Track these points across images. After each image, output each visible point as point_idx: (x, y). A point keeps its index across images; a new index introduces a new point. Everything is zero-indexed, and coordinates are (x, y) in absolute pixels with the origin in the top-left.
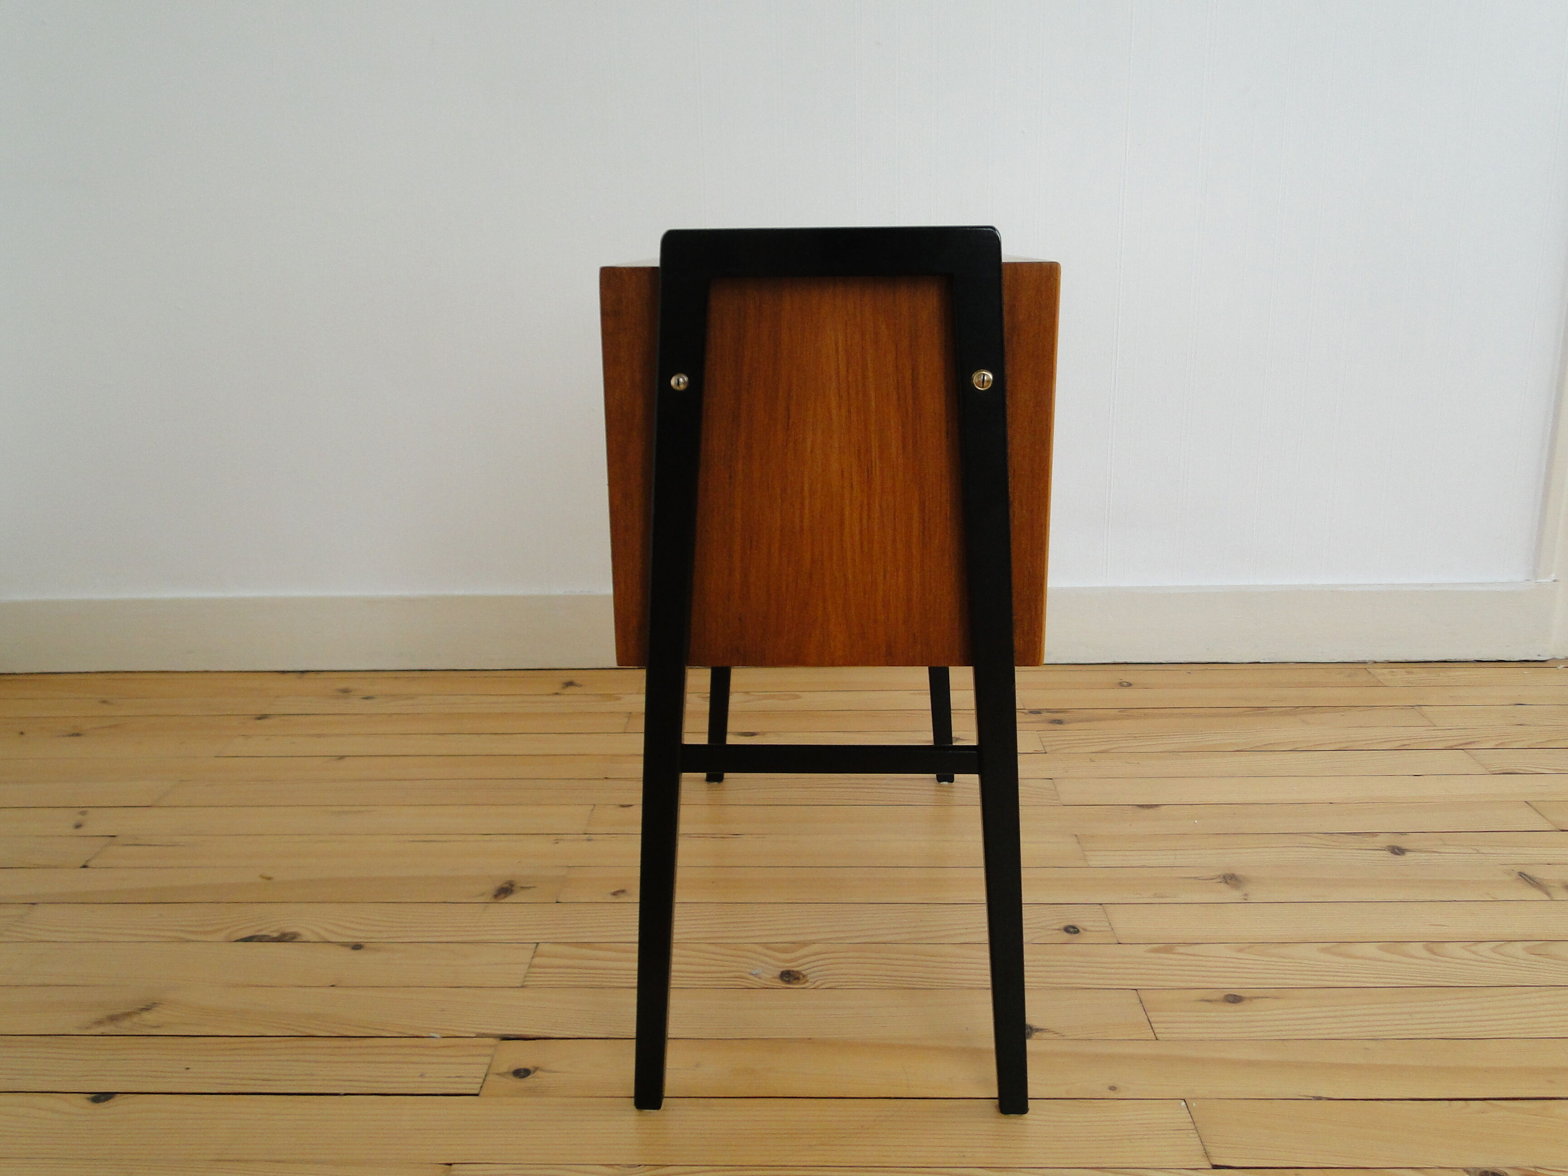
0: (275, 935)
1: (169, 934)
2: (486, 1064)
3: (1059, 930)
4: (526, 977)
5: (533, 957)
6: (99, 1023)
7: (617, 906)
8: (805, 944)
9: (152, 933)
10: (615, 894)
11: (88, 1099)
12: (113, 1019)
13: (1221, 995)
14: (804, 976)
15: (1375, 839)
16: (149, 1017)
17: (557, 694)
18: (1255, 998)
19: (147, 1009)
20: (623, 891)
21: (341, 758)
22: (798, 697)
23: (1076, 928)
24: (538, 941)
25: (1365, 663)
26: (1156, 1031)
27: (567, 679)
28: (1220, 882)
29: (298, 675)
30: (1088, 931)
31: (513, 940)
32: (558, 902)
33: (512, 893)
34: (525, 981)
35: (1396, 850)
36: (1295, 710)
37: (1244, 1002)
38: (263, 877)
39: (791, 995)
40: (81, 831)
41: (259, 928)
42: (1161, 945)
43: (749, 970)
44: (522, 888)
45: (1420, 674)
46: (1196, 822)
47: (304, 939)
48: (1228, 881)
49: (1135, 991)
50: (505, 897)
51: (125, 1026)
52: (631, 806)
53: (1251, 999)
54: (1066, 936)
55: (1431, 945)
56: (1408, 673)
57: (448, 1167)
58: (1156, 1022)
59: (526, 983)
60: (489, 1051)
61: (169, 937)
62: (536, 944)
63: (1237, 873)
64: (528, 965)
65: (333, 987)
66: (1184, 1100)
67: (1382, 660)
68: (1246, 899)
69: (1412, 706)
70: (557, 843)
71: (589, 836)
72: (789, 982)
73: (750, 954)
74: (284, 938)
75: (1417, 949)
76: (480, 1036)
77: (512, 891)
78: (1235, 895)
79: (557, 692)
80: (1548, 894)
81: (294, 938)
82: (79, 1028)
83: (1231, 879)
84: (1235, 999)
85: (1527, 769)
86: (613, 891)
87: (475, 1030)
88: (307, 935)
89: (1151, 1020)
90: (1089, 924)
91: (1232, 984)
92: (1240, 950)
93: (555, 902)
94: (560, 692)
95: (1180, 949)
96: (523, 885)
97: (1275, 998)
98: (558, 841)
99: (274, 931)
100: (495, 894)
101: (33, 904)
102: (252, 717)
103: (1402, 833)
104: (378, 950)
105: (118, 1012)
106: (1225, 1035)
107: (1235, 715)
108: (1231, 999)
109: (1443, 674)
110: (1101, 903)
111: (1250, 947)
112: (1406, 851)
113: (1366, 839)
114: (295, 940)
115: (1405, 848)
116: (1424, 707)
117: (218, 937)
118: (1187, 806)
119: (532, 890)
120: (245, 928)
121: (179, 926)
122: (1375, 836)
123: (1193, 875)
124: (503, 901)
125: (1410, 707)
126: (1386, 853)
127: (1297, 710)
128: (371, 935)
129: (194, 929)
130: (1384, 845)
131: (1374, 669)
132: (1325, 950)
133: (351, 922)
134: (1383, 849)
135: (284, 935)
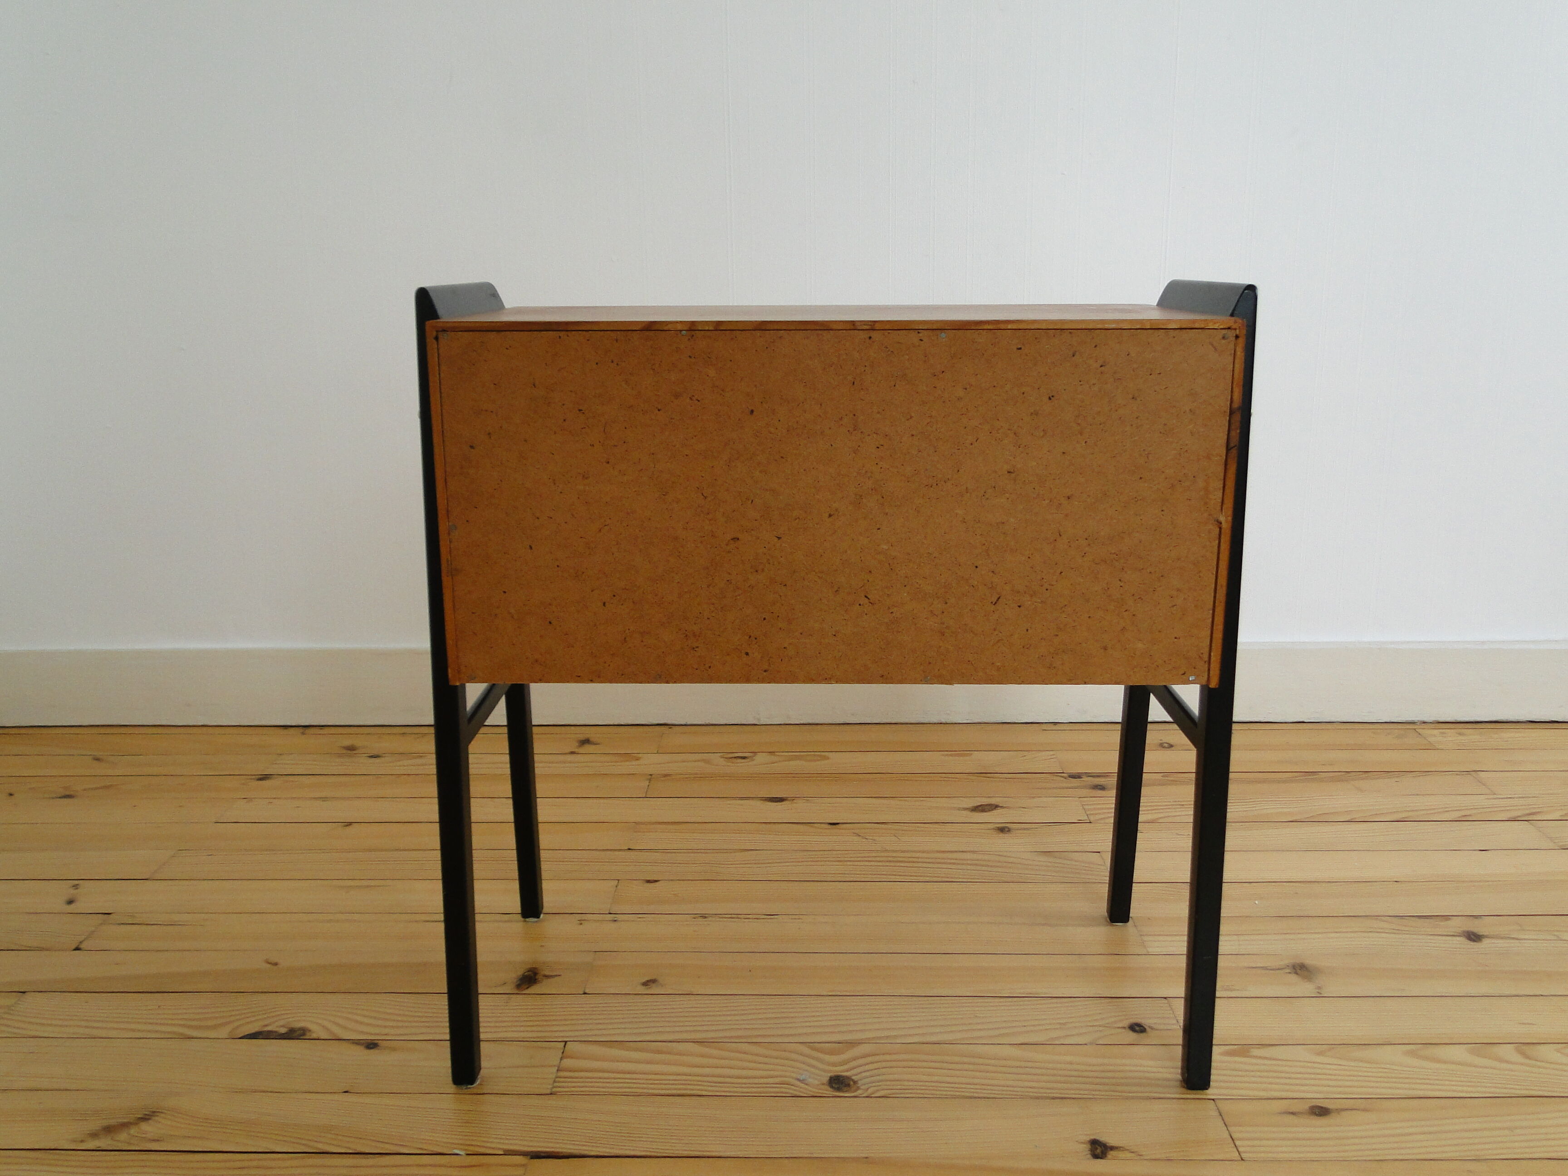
0: (283, 1030)
1: (169, 1029)
3: (1124, 1028)
4: (555, 1082)
5: (561, 1059)
6: (94, 1135)
7: (650, 998)
8: (852, 1044)
9: (150, 1027)
10: (645, 984)
12: (109, 1130)
13: (1306, 1106)
14: (855, 1082)
15: (1449, 922)
16: (148, 1129)
17: (572, 753)
18: (1344, 1110)
19: (145, 1118)
20: (654, 981)
21: (350, 824)
22: (828, 758)
23: (1142, 1026)
24: (566, 1040)
25: (1413, 723)
26: (1240, 1149)
27: (582, 737)
28: (1290, 973)
29: (301, 730)
30: (1152, 1030)
31: (539, 1037)
32: (585, 993)
33: (536, 983)
34: (554, 1087)
35: (1472, 937)
36: (1345, 776)
37: (1332, 1115)
38: (267, 962)
39: (843, 1104)
40: (73, 908)
41: (266, 1022)
42: (1236, 1047)
43: (794, 1075)
44: (547, 977)
45: (1472, 736)
46: (1256, 902)
47: (314, 1036)
48: (1299, 971)
49: (1212, 1101)
50: (528, 988)
51: (122, 1139)
52: (656, 881)
53: (1339, 1111)
54: (1132, 1036)
55: (1524, 1047)
56: (1460, 734)
58: (1240, 1139)
59: (554, 1090)
61: (169, 1033)
62: (564, 1043)
63: (1308, 962)
64: (557, 1068)
65: (346, 1094)
67: (1431, 720)
68: (1321, 994)
69: (1467, 771)
70: (581, 924)
71: (613, 916)
72: (839, 1089)
73: (794, 1056)
74: (294, 1034)
75: (1507, 1052)
76: (508, 1153)
77: (536, 980)
78: (1305, 988)
79: (573, 750)
81: (304, 1034)
82: (73, 1141)
83: (1301, 969)
84: (1321, 1112)
86: (643, 980)
87: (502, 1146)
88: (317, 1031)
89: (1234, 1136)
90: (1156, 1021)
91: (1316, 1093)
92: (1320, 1053)
93: (582, 993)
94: (576, 750)
95: (1256, 1052)
96: (547, 973)
97: (1365, 1110)
98: (582, 922)
99: (282, 1026)
100: (518, 982)
101: (24, 992)
102: (254, 777)
103: (1476, 917)
104: (394, 1049)
105: (113, 1122)
106: (1317, 1155)
107: (1285, 781)
108: (1317, 1111)
109: (1496, 736)
110: (1165, 996)
111: (1330, 1049)
112: (1483, 938)
113: (1438, 923)
114: (305, 1037)
115: (1481, 933)
116: (1479, 772)
117: (221, 1032)
118: (1245, 884)
119: (558, 979)
120: (250, 1022)
121: (183, 1019)
122: (1447, 920)
123: (1261, 965)
124: (527, 992)
125: (1466, 773)
126: (1461, 939)
127: (1349, 775)
128: (386, 1031)
129: (195, 1023)
130: (1459, 930)
131: (1423, 730)
132: (1411, 1054)
133: (365, 1016)
134: (1458, 935)
135: (292, 1031)
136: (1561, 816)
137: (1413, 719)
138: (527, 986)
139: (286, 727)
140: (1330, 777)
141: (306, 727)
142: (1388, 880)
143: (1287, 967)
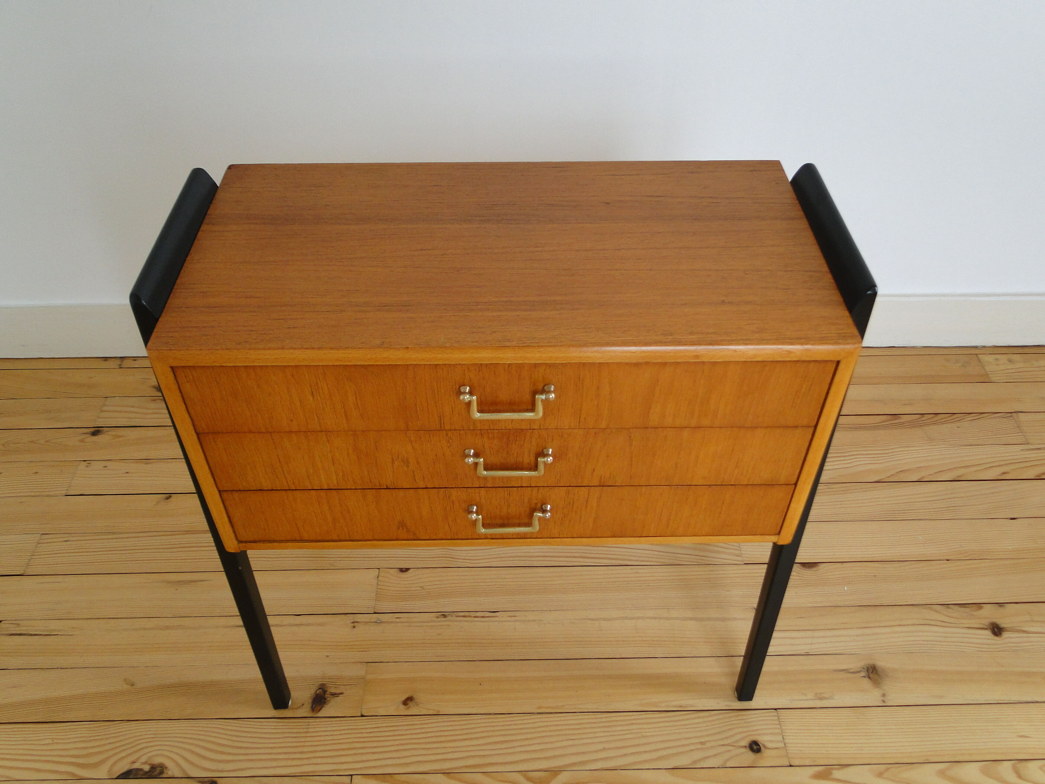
0: (147, 768)
1: (65, 768)
3: (745, 747)
7: (409, 720)
8: (555, 772)
9: (49, 766)
10: (405, 703)
15: (980, 613)
20: (411, 699)
21: (169, 496)
23: (758, 745)
24: (351, 773)
28: (864, 677)
29: (118, 362)
30: (769, 749)
32: (362, 716)
33: (325, 703)
35: (996, 630)
38: (126, 682)
41: (132, 758)
42: (822, 767)
44: (334, 695)
45: (1018, 365)
46: (846, 588)
47: (170, 774)
48: (871, 675)
52: (407, 570)
54: (751, 757)
55: (1021, 765)
61: (64, 773)
62: (351, 777)
63: (878, 663)
68: (885, 702)
69: (1010, 413)
70: (354, 627)
71: (378, 616)
74: (156, 772)
77: (325, 699)
78: (875, 694)
81: (162, 772)
83: (872, 672)
86: (404, 698)
88: (173, 770)
90: (768, 738)
92: (879, 775)
93: (360, 715)
95: (837, 774)
96: (333, 690)
98: (356, 624)
99: (145, 763)
100: (312, 705)
102: (89, 430)
103: (1000, 604)
107: (876, 427)
109: (1035, 364)
110: (775, 708)
111: (887, 769)
112: (1003, 631)
113: (973, 613)
114: (164, 776)
115: (1002, 626)
116: (1020, 414)
117: (102, 772)
118: (838, 565)
119: (341, 697)
120: (123, 758)
121: (72, 756)
122: (981, 608)
123: (844, 667)
124: (320, 714)
125: (1010, 415)
126: (988, 633)
127: (922, 419)
128: (221, 766)
129: (80, 761)
130: (986, 622)
131: (983, 356)
132: (942, 774)
133: (204, 748)
134: (986, 627)
135: (153, 768)
137: (977, 344)
138: (319, 708)
139: (106, 359)
140: (909, 422)
141: (122, 358)
142: (942, 558)
143: (863, 670)
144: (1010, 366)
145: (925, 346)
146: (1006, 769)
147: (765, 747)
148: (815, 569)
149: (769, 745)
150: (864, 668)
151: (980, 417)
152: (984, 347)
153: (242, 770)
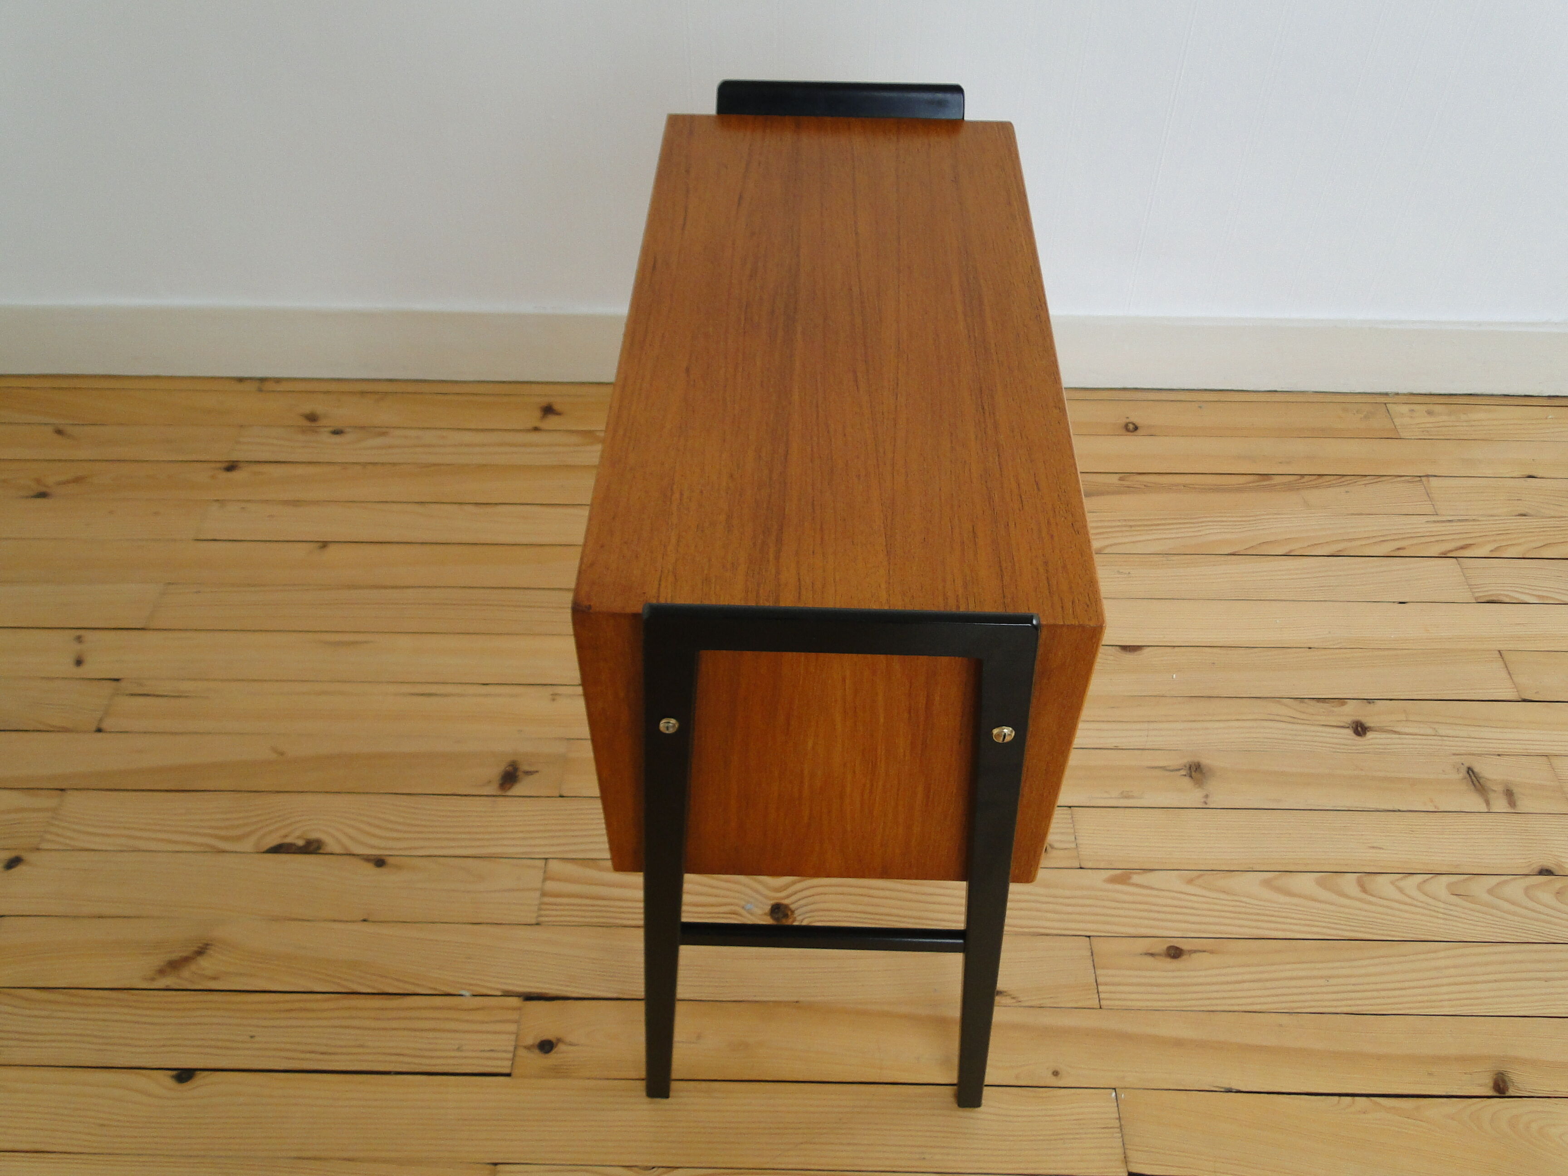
0: (301, 843)
1: (202, 840)
2: (513, 1033)
4: (540, 909)
5: (544, 880)
6: (162, 972)
9: (184, 837)
11: (173, 1077)
12: (175, 965)
13: (1165, 946)
15: (1342, 709)
16: (205, 964)
17: (536, 429)
18: (1195, 952)
19: (201, 952)
21: (324, 545)
24: (547, 857)
25: (1387, 394)
26: (1102, 996)
27: (544, 401)
28: (1185, 775)
29: (256, 386)
30: (1056, 849)
31: (523, 853)
32: (561, 796)
33: (516, 781)
34: (539, 916)
35: (1359, 729)
36: (1300, 478)
37: (1184, 957)
38: (275, 750)
40: (81, 671)
41: (283, 832)
42: (1119, 871)
43: (742, 903)
44: (528, 773)
45: (1440, 418)
46: (1174, 676)
47: (329, 849)
48: (1193, 773)
49: (1088, 938)
50: (510, 788)
51: (185, 977)
53: (1191, 952)
55: (1367, 878)
57: (492, 1167)
58: (1103, 984)
59: (539, 919)
60: (515, 1016)
61: (202, 845)
62: (545, 861)
63: (1203, 761)
64: (540, 892)
65: (365, 922)
66: (1115, 1089)
67: (1405, 391)
68: (1205, 803)
69: (1420, 477)
70: (554, 700)
72: (778, 920)
74: (312, 848)
75: (1351, 884)
76: (505, 994)
77: (516, 777)
78: (1196, 795)
79: (536, 425)
80: (1488, 803)
81: (319, 848)
82: (145, 979)
83: (1195, 771)
84: (1175, 953)
85: (1512, 594)
87: (499, 986)
88: (332, 845)
89: (1099, 980)
90: (1057, 837)
91: (1176, 931)
92: (1190, 881)
93: (558, 795)
94: (538, 424)
95: (1136, 878)
96: (526, 768)
97: (1212, 952)
98: (555, 697)
99: (298, 837)
100: (501, 782)
101: (62, 790)
102: (219, 465)
103: (1369, 701)
104: (399, 867)
105: (175, 956)
106: (1160, 1004)
107: (1240, 489)
108: (1172, 952)
109: (1463, 417)
110: (1070, 805)
111: (1199, 876)
112: (1368, 731)
113: (1333, 709)
114: (321, 851)
115: (1368, 725)
116: (1431, 479)
117: (248, 845)
118: (1169, 649)
119: (536, 776)
120: (271, 832)
121: (211, 827)
122: (1343, 704)
123: (1162, 764)
124: (509, 793)
125: (1419, 479)
126: (1349, 732)
127: (1302, 481)
128: (391, 844)
129: (223, 833)
130: (1349, 720)
131: (1394, 406)
132: (1267, 883)
133: (370, 824)
134: (1347, 725)
135: (309, 843)
136: (1491, 551)
137: (1387, 391)
138: (509, 786)
139: (241, 380)
140: (1284, 484)
141: (263, 380)
142: (1302, 645)
143: (1184, 768)
144: (1432, 419)
145: (1317, 390)
146: (1349, 883)
147: (1052, 847)
148: (1138, 652)
149: (1056, 845)
150: (1185, 766)
151: (1379, 480)
152: (1397, 394)
153: (415, 848)
